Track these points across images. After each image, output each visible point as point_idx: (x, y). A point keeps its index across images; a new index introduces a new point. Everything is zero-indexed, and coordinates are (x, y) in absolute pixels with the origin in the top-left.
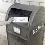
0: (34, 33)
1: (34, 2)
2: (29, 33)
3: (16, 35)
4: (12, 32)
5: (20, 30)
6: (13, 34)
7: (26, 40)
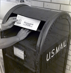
0: (48, 60)
1: (51, 2)
2: (38, 59)
3: (17, 60)
4: (11, 56)
5: (25, 54)
6: (13, 58)
7: (34, 71)
